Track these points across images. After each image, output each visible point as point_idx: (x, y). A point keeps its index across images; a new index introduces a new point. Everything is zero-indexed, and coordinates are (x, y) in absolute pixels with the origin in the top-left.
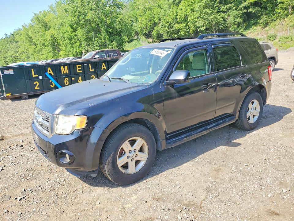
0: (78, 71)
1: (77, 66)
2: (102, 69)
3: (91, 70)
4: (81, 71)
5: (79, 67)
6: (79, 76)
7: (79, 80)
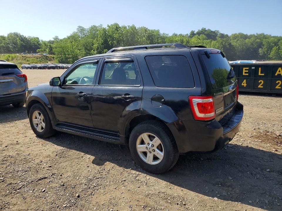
0: (244, 74)
1: (244, 69)
2: (276, 75)
3: (260, 74)
4: (248, 74)
5: (245, 70)
6: (244, 79)
7: (243, 83)
